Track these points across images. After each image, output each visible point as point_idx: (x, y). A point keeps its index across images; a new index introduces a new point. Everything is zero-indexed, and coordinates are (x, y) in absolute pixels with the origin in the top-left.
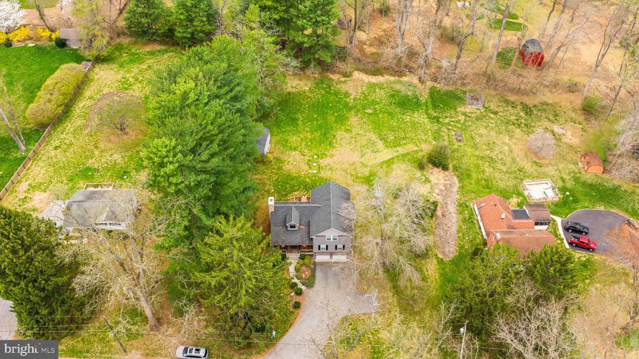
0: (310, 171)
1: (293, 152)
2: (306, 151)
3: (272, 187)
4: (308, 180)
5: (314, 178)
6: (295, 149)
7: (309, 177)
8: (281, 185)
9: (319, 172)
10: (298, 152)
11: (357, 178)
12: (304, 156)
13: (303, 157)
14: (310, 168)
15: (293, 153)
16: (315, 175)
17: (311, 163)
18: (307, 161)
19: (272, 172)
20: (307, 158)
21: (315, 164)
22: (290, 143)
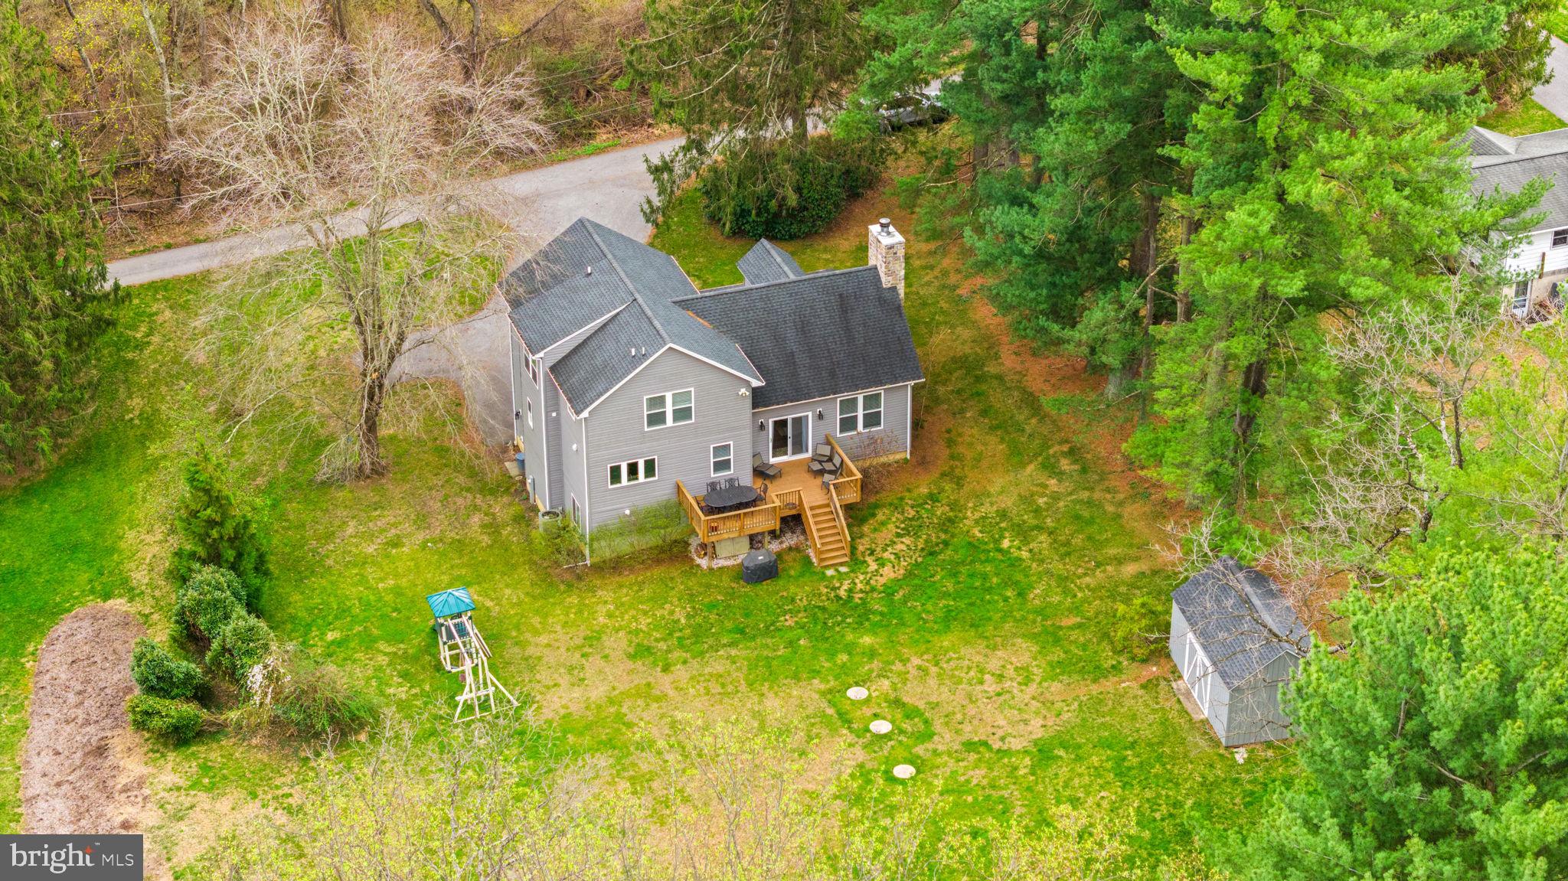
0: (886, 683)
1: (1039, 733)
2: (978, 776)
3: (1025, 554)
4: (867, 640)
5: (843, 657)
6: (1043, 753)
7: (872, 654)
8: (985, 577)
9: (833, 695)
10: (1016, 744)
11: (609, 744)
12: (970, 746)
13: (968, 732)
14: (897, 703)
15: (1036, 729)
16: (848, 676)
17: (907, 726)
18: (938, 726)
19: (1075, 609)
20: (945, 740)
21: (882, 727)
22: (1098, 771)
